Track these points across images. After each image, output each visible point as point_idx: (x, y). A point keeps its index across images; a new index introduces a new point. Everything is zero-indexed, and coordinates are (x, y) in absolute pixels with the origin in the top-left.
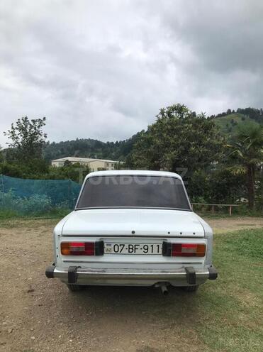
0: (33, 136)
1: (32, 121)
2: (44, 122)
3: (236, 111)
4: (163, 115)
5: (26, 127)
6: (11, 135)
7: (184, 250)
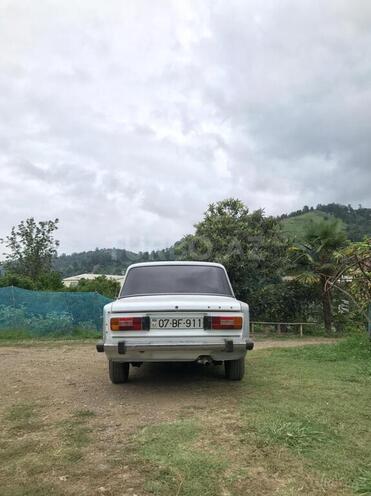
0: (40, 244)
1: (40, 223)
2: (56, 225)
3: (315, 208)
4: (212, 212)
5: (31, 231)
6: (10, 242)
7: (223, 323)
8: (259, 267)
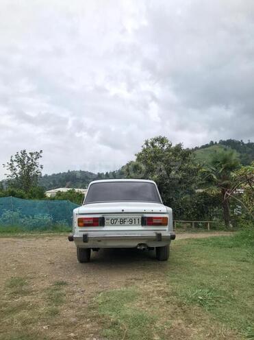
0: (30, 168)
1: (30, 153)
2: (41, 154)
3: (218, 142)
4: (147, 145)
5: (24, 158)
6: (10, 166)
7: (154, 221)
8: (180, 183)
